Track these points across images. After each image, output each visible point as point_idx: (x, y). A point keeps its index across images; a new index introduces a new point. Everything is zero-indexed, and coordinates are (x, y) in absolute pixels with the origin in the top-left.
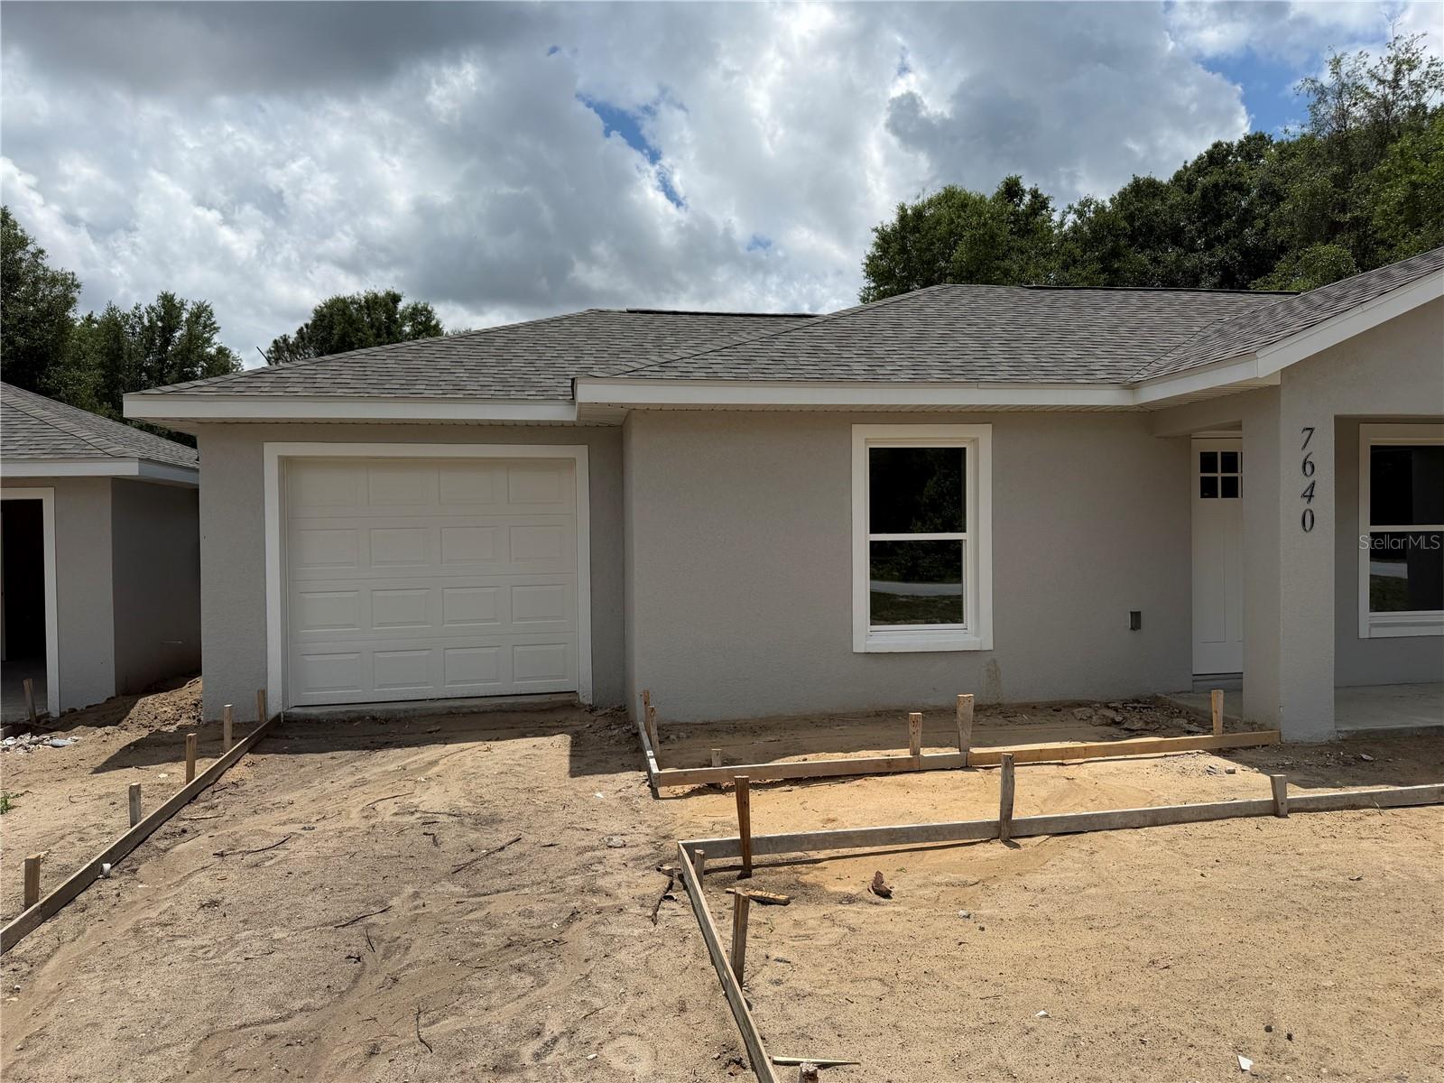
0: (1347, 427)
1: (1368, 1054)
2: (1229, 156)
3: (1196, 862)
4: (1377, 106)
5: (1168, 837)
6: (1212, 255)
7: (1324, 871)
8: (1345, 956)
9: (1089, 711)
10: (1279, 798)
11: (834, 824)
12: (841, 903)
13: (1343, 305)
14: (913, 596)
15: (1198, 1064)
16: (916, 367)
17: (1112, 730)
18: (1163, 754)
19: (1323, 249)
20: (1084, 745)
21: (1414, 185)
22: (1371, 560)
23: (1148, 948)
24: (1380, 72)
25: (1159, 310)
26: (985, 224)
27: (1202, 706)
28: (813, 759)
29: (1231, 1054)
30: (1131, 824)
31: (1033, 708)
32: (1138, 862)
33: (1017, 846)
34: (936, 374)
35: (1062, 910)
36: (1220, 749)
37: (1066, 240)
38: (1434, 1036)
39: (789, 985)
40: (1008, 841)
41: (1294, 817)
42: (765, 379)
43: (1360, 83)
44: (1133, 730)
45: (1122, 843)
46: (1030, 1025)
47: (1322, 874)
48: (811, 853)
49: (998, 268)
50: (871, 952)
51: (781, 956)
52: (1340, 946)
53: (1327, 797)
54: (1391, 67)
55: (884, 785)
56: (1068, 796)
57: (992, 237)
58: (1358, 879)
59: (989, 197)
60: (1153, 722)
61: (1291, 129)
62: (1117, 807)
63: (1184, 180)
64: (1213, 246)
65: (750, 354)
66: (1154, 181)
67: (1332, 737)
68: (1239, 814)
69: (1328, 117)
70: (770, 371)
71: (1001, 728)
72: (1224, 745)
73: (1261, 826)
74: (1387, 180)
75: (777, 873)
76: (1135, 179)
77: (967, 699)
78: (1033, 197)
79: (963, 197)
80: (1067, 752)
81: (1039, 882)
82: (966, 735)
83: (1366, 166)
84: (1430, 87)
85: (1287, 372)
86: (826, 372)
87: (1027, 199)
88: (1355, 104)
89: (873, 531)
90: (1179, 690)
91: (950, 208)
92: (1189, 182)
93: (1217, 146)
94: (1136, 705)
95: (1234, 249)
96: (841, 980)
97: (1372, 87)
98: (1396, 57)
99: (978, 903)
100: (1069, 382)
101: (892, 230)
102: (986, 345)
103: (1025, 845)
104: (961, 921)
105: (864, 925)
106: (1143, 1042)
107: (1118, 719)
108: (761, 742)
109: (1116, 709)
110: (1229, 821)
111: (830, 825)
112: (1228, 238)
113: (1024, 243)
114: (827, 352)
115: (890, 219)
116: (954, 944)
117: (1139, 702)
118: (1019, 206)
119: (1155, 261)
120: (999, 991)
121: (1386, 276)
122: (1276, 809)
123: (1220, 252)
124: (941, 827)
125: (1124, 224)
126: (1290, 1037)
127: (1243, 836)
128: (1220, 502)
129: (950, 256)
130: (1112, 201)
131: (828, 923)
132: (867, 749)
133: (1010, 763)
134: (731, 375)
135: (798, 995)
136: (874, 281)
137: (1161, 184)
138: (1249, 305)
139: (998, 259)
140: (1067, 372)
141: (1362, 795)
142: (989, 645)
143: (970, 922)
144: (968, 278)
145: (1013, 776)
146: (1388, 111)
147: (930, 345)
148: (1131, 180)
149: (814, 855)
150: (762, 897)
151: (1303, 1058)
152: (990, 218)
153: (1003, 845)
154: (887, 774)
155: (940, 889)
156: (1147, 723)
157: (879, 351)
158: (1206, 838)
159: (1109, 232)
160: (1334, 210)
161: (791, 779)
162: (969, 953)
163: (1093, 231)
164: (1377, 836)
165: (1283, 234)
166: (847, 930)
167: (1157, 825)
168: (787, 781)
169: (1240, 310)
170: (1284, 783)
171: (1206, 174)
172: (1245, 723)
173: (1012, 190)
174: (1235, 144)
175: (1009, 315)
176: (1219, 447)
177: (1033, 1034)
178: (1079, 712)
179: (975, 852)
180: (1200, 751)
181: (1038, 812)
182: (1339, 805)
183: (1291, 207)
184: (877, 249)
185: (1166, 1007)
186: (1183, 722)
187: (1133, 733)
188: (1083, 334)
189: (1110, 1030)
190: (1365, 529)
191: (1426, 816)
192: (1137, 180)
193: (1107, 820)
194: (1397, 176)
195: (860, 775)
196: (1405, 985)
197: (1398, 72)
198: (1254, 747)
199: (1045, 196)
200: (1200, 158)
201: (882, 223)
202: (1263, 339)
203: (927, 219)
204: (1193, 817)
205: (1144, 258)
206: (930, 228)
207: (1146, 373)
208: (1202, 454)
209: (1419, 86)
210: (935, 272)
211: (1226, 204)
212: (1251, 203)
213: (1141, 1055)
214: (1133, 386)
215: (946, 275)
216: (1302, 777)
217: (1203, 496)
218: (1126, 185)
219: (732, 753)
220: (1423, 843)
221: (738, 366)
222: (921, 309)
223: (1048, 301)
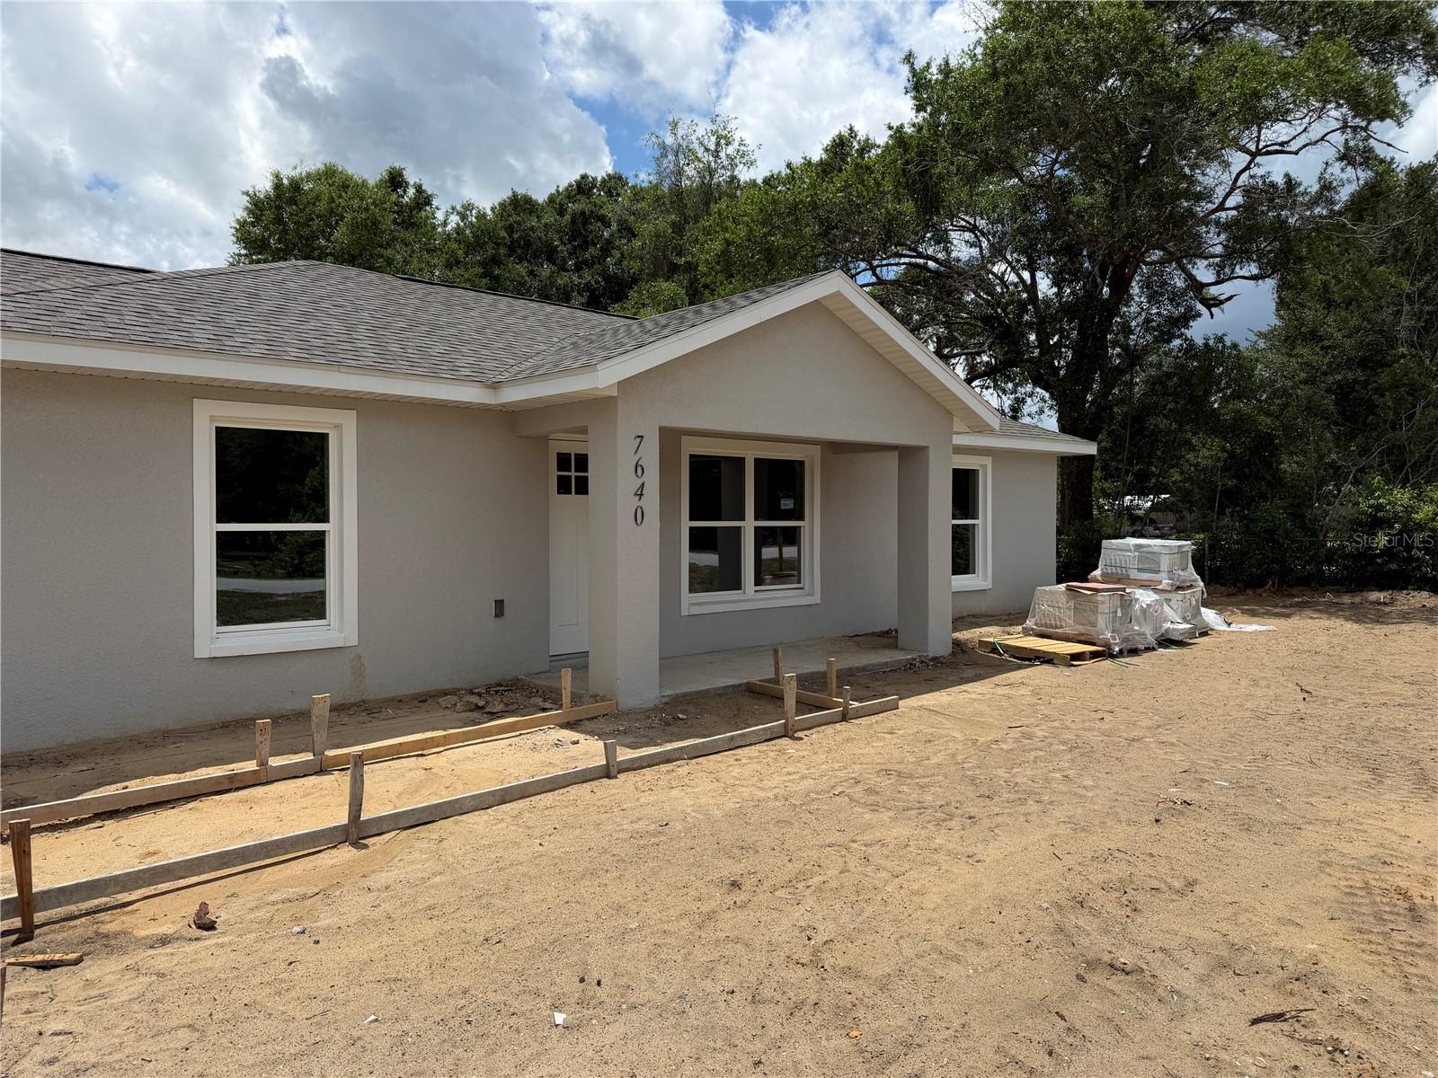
0: (670, 437)
1: (660, 983)
2: (594, 188)
3: (536, 833)
4: (705, 169)
5: (515, 813)
6: (580, 277)
7: (640, 823)
8: (649, 896)
9: (453, 699)
10: (610, 762)
11: (155, 858)
12: (152, 947)
13: (666, 332)
14: (293, 594)
15: (518, 1031)
16: (271, 343)
17: (475, 715)
18: (518, 733)
19: (665, 285)
20: (445, 733)
21: (728, 243)
22: (690, 551)
23: (483, 927)
24: (706, 142)
25: (525, 318)
26: (367, 209)
27: (554, 684)
28: (135, 785)
29: (548, 1012)
30: (481, 806)
31: (398, 702)
32: (484, 842)
33: (366, 846)
34: (294, 352)
35: (403, 905)
36: (568, 722)
37: (449, 240)
38: (709, 953)
39: (68, 1060)
40: (357, 844)
41: (622, 777)
42: (74, 334)
43: (691, 147)
44: (494, 713)
45: (470, 825)
46: (356, 1034)
47: (640, 826)
48: (120, 896)
49: (382, 256)
50: (182, 996)
51: (60, 1027)
52: (646, 889)
53: (648, 755)
54: (713, 139)
55: (223, 804)
56: (423, 787)
57: (374, 224)
58: (666, 824)
59: (372, 182)
60: (512, 703)
61: (643, 177)
62: (471, 790)
63: (558, 202)
64: (582, 269)
65: (57, 304)
66: (530, 199)
67: (657, 702)
68: (578, 781)
69: (668, 171)
70: (83, 327)
71: (364, 725)
72: (571, 719)
73: (595, 790)
74: (709, 234)
75: (71, 928)
76: (513, 192)
77: (322, 700)
78: (417, 191)
79: (344, 177)
80: (427, 742)
81: (383, 880)
82: (320, 737)
83: (696, 220)
84: (740, 163)
85: (623, 385)
86: (160, 336)
87: (411, 192)
88: (688, 164)
89: (219, 520)
90: (537, 671)
91: (330, 185)
92: (561, 205)
93: (584, 177)
94: (498, 688)
95: (599, 274)
96: (140, 1038)
97: (700, 152)
98: (717, 131)
99: (316, 915)
100: (434, 375)
101: (265, 197)
102: (351, 329)
103: (374, 844)
104: (294, 939)
105: (177, 968)
106: (469, 1022)
107: (481, 703)
108: (66, 775)
109: (479, 695)
110: (569, 789)
111: (149, 859)
112: (593, 263)
113: (408, 235)
114: (162, 313)
115: (264, 186)
116: (283, 965)
117: (502, 686)
118: (403, 197)
119: (531, 273)
120: (328, 1005)
121: (698, 312)
122: (607, 772)
123: (587, 276)
124: (282, 841)
125: (503, 233)
126: (599, 983)
127: (579, 802)
128: (573, 498)
129: (331, 234)
130: (493, 209)
131: (131, 974)
132: (207, 766)
133: (360, 761)
134: (25, 326)
135: (77, 1070)
136: (245, 248)
137: (536, 203)
138: (601, 324)
139: (381, 246)
140: (432, 366)
141: (675, 749)
142: (353, 641)
143: (304, 938)
144: (350, 261)
145: (362, 775)
146: (712, 177)
147: (290, 321)
148: (510, 194)
149: (124, 897)
150: (43, 961)
151: (608, 1000)
152: (372, 204)
153: (350, 848)
154: (228, 791)
155: (276, 908)
156: (507, 705)
157: (230, 320)
158: (547, 808)
159: (490, 239)
160: (672, 253)
161: (102, 813)
162: (300, 970)
163: (476, 236)
164: (683, 784)
165: (635, 266)
166: (154, 978)
167: (505, 803)
168: (98, 816)
169: (593, 327)
170: (613, 746)
171: (575, 201)
172: (591, 696)
173: (395, 180)
174: (599, 179)
175: (379, 302)
176: (573, 449)
177: (359, 1043)
178: (445, 700)
179: (320, 861)
180: (552, 726)
181: (391, 808)
182: (657, 761)
183: (640, 243)
184: (248, 214)
185: (495, 982)
186: (539, 701)
187: (494, 715)
188: (453, 331)
189: (438, 1018)
190: (686, 524)
191: (720, 762)
192: (515, 195)
193: (457, 806)
194: (716, 232)
195: (195, 796)
196: (692, 913)
197: (718, 144)
198: (596, 718)
199: (429, 193)
200: (570, 185)
201: (254, 187)
202: (604, 354)
203: (306, 193)
204: (539, 790)
205: (521, 269)
206: (309, 203)
207: (507, 375)
208: (558, 454)
209: (732, 160)
210: (314, 249)
211: (591, 232)
212: (612, 235)
213: (466, 1036)
214: (495, 386)
215: (327, 255)
216: (632, 740)
217: (559, 493)
218: (505, 197)
219: (22, 791)
220: (716, 784)
221: (38, 317)
222: (283, 282)
223: (420, 294)
